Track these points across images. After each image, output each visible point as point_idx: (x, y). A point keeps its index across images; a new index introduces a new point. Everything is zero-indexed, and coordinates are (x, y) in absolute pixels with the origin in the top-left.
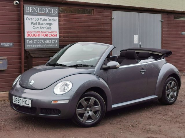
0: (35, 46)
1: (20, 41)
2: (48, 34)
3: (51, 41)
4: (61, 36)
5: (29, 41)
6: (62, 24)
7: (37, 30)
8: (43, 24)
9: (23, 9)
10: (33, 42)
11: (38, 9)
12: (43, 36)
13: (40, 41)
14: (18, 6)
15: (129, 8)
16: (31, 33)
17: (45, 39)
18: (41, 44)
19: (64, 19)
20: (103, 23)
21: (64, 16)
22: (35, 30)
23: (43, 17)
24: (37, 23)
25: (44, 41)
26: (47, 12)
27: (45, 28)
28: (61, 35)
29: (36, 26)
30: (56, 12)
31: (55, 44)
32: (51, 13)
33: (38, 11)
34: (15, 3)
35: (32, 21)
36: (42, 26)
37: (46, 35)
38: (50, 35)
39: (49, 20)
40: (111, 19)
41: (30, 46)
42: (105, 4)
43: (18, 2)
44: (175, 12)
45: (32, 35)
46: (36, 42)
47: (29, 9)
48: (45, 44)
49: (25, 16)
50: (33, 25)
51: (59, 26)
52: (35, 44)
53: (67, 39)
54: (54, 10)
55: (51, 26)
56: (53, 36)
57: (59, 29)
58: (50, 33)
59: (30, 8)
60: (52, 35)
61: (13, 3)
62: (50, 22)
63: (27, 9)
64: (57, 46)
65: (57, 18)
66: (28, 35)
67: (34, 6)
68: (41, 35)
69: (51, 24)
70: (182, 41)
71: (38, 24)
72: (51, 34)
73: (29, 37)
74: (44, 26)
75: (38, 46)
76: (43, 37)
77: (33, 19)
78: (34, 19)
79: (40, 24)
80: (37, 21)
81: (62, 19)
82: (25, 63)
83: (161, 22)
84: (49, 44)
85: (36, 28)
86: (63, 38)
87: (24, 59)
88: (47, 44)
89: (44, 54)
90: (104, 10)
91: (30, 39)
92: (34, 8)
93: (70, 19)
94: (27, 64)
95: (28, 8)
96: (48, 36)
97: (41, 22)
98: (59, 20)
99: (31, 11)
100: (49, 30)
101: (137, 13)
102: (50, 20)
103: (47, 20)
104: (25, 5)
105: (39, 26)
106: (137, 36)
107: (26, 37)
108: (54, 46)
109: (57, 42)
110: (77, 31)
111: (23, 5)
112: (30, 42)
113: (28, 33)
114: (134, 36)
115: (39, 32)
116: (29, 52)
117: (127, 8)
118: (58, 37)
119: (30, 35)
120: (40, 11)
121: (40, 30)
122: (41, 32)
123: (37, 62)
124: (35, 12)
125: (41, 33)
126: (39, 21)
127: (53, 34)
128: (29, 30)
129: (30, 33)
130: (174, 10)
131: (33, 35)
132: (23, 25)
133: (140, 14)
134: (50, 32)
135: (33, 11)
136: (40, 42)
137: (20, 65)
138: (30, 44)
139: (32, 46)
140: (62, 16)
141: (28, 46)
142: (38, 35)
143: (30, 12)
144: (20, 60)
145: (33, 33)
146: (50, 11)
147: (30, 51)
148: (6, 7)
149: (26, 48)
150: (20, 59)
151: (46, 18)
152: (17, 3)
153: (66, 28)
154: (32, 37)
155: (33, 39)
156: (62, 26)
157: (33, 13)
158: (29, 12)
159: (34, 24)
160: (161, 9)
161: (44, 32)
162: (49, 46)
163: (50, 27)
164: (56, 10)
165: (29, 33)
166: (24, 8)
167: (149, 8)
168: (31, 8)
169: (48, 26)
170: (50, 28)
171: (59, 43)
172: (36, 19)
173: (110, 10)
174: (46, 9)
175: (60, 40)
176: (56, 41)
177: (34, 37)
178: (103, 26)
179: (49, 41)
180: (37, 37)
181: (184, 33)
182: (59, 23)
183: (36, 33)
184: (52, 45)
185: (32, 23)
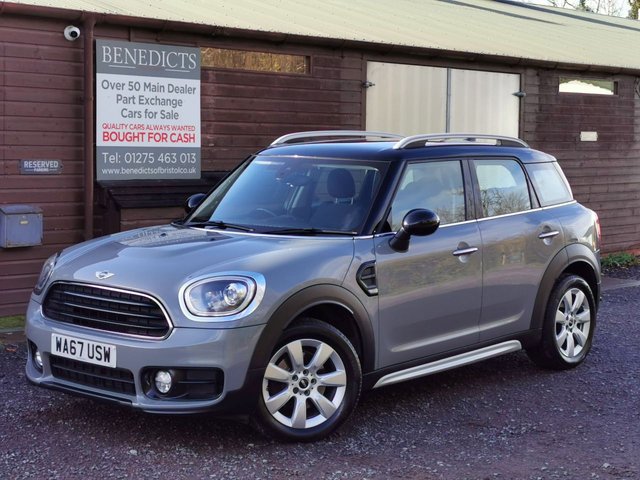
0: (128, 171)
2: (169, 133)
3: (178, 157)
4: (209, 141)
5: (108, 157)
6: (212, 101)
7: (136, 121)
8: (153, 102)
9: (92, 52)
10: (122, 159)
11: (138, 52)
12: (152, 140)
13: (144, 156)
14: (77, 41)
15: (420, 54)
16: (117, 131)
17: (157, 151)
18: (147, 165)
19: (219, 87)
20: (335, 99)
21: (216, 75)
22: (127, 121)
23: (154, 80)
24: (134, 98)
25: (156, 156)
26: (166, 63)
27: (159, 115)
28: (208, 137)
29: (131, 107)
30: (192, 65)
31: (189, 166)
32: (179, 67)
33: (138, 61)
34: (67, 32)
35: (120, 92)
36: (152, 108)
37: (163, 138)
38: (175, 138)
39: (171, 90)
40: (364, 85)
41: (111, 171)
42: (344, 40)
43: (77, 30)
44: (565, 67)
45: (118, 135)
46: (129, 158)
47: (112, 54)
48: (157, 164)
49: (98, 74)
50: (121, 105)
51: (201, 108)
52: (127, 166)
53: (224, 149)
54: (186, 58)
55: (177, 110)
56: (184, 139)
57: (202, 121)
58: (174, 132)
59: (113, 51)
60: (179, 139)
61: (60, 35)
62: (174, 96)
63: (105, 54)
64: (193, 172)
65: (196, 84)
66: (107, 137)
67: (127, 43)
68: (146, 137)
69: (179, 103)
71: (137, 100)
72: (177, 132)
73: (110, 144)
74: (157, 108)
75: (135, 171)
76: (153, 144)
77: (123, 85)
78: (126, 87)
79: (145, 101)
80: (134, 93)
81: (211, 87)
82: (96, 224)
83: (516, 99)
84: (170, 165)
85: (132, 114)
86: (215, 149)
87: (94, 214)
88: (164, 165)
90: (342, 57)
91: (112, 150)
92: (127, 50)
93: (237, 86)
96: (168, 139)
97: (149, 94)
98: (203, 88)
99: (119, 59)
100: (172, 122)
101: (444, 71)
102: (176, 89)
103: (166, 88)
104: (99, 41)
105: (142, 108)
107: (100, 142)
108: (185, 171)
109: (195, 159)
110: (257, 124)
111: (92, 40)
112: (113, 159)
113: (107, 130)
115: (141, 126)
116: (111, 190)
117: (412, 53)
118: (197, 144)
119: (114, 136)
120: (143, 61)
121: (145, 121)
122: (145, 127)
123: (135, 222)
124: (130, 63)
125: (147, 131)
126: (141, 92)
127: (182, 133)
128: (110, 122)
129: (114, 130)
130: (560, 60)
131: (121, 138)
132: (92, 102)
133: (454, 73)
134: (174, 128)
135: (124, 61)
136: (142, 160)
137: (79, 231)
138: (116, 166)
139: (117, 171)
140: (211, 76)
141: (105, 171)
142: (138, 137)
143: (115, 62)
144: (81, 217)
145: (121, 131)
146: (174, 60)
147: (113, 188)
148: (40, 47)
149: (98, 179)
150: (81, 211)
151: (164, 81)
152: (73, 34)
153: (224, 114)
154: (118, 144)
155: (122, 150)
156: (210, 110)
157: (123, 64)
158: (112, 63)
159: (127, 100)
160: (520, 59)
161: (156, 127)
162: (171, 171)
163: (175, 110)
164: (192, 57)
165: (110, 131)
166: (95, 49)
167: (482, 55)
168: (118, 51)
169: (168, 109)
170: (176, 116)
171: (202, 164)
172: (133, 86)
173: (360, 60)
174: (163, 54)
175: (205, 152)
176: (191, 156)
177: (125, 144)
178: (336, 110)
179: (171, 156)
180: (135, 144)
181: (589, 136)
182: (201, 99)
183: (132, 131)
184: (179, 171)
185: (119, 98)
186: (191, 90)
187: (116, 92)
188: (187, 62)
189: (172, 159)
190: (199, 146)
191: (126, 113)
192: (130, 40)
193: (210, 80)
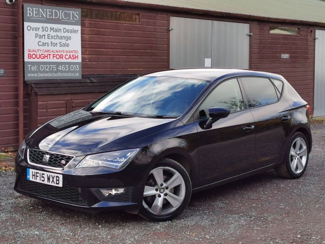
0: (42, 75)
1: (16, 67)
2: (64, 55)
3: (69, 67)
4: (86, 59)
5: (31, 67)
6: (87, 37)
7: (46, 48)
8: (55, 37)
9: (21, 10)
10: (38, 68)
11: (47, 11)
12: (55, 58)
13: (50, 67)
14: (14, 5)
15: (198, 13)
16: (36, 53)
17: (58, 64)
18: (52, 72)
19: (91, 30)
20: (154, 37)
21: (90, 23)
22: (42, 48)
23: (56, 26)
24: (45, 35)
25: (57, 67)
26: (62, 17)
27: (58, 45)
28: (86, 56)
29: (43, 40)
30: (76, 18)
31: (75, 72)
32: (69, 19)
33: (47, 16)
36: (54, 41)
37: (61, 57)
38: (67, 57)
39: (65, 31)
40: (168, 31)
41: (32, 75)
42: (158, 5)
44: (272, 20)
45: (36, 56)
46: (43, 68)
47: (33, 12)
48: (58, 71)
49: (25, 23)
50: (38, 39)
51: (82, 41)
52: (42, 72)
53: (95, 63)
54: (73, 14)
55: (69, 42)
56: (72, 58)
57: (82, 47)
58: (67, 54)
59: (33, 10)
60: (70, 58)
61: (4, 1)
62: (66, 34)
63: (28, 12)
64: (78, 75)
65: (79, 28)
68: (51, 56)
69: (69, 38)
70: (282, 69)
71: (46, 37)
72: (69, 54)
73: (32, 60)
74: (58, 41)
75: (46, 75)
76: (55, 60)
77: (39, 28)
78: (41, 29)
79: (51, 37)
80: (45, 33)
81: (87, 30)
82: (25, 104)
83: (248, 37)
84: (65, 72)
85: (44, 44)
86: (90, 63)
87: (24, 98)
88: (62, 72)
89: (57, 89)
90: (157, 14)
91: (33, 64)
92: (41, 10)
93: (101, 29)
94: (27, 107)
95: (30, 10)
96: (64, 58)
97: (53, 34)
98: (82, 30)
99: (36, 14)
100: (66, 49)
101: (210, 22)
102: (68, 31)
103: (62, 30)
104: (25, 5)
105: (49, 41)
106: (210, 59)
107: (26, 59)
108: (73, 75)
109: (78, 68)
110: (112, 50)
111: (21, 4)
112: (34, 68)
113: (29, 53)
114: (206, 59)
115: (48, 51)
116: (33, 85)
117: (193, 12)
118: (79, 60)
119: (34, 56)
120: (50, 16)
121: (51, 48)
122: (51, 51)
123: (46, 102)
124: (43, 16)
125: (52, 53)
126: (49, 32)
127: (71, 54)
128: (32, 49)
129: (34, 53)
130: (270, 17)
131: (38, 57)
132: (22, 38)
133: (216, 23)
134: (67, 52)
135: (39, 16)
136: (49, 69)
137: (16, 107)
138: (33, 72)
139: (36, 75)
140: (87, 24)
141: (29, 75)
142: (47, 56)
143: (34, 16)
144: (17, 100)
145: (38, 53)
146: (67, 15)
149: (26, 79)
150: (17, 97)
151: (61, 27)
152: (11, 1)
153: (94, 44)
154: (36, 60)
155: (38, 64)
156: (86, 42)
157: (39, 17)
158: (32, 16)
159: (41, 37)
160: (250, 16)
161: (57, 51)
162: (65, 75)
164: (76, 14)
165: (32, 53)
166: (23, 9)
167: (230, 14)
168: (36, 10)
169: (63, 41)
170: (68, 45)
171: (82, 71)
172: (44, 29)
173: (166, 16)
174: (60, 12)
175: (84, 65)
176: (76, 67)
177: (40, 60)
178: (154, 42)
179: (65, 67)
180: (46, 60)
181: (285, 56)
182: (81, 36)
183: (44, 53)
184: (70, 74)
185: (36, 36)
186: (76, 31)
187: (35, 32)
188: (73, 16)
189: (66, 68)
190: (81, 61)
191: (40, 44)
192: (42, 4)
193: (86, 26)
